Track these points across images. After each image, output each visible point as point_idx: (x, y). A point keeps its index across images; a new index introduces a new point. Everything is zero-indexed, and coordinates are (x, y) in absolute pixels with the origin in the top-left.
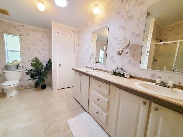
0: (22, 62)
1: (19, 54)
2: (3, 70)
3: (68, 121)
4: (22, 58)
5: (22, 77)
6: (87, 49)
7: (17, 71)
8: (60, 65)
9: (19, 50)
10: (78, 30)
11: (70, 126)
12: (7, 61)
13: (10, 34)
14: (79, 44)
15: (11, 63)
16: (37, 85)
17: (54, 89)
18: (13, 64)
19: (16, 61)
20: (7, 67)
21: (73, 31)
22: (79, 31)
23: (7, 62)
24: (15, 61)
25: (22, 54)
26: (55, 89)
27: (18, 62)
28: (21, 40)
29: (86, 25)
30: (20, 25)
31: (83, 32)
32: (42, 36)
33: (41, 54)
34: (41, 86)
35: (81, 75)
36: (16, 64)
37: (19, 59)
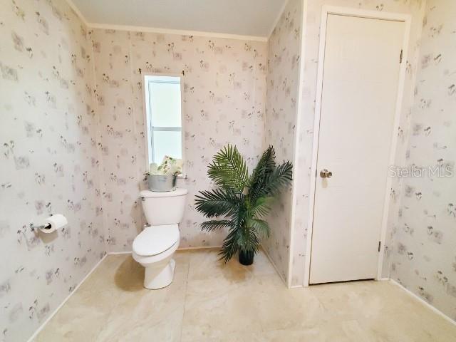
0: (188, 164)
1: (179, 135)
2: (140, 190)
4: (185, 149)
7: (172, 193)
9: (178, 124)
12: (150, 162)
13: (158, 72)
15: (159, 168)
17: (293, 279)
18: (163, 169)
19: (171, 159)
20: (149, 181)
23: (151, 164)
24: (169, 161)
25: (186, 135)
26: (296, 281)
27: (178, 165)
28: (185, 87)
30: (184, 38)
32: (245, 65)
36: (171, 169)
37: (178, 155)
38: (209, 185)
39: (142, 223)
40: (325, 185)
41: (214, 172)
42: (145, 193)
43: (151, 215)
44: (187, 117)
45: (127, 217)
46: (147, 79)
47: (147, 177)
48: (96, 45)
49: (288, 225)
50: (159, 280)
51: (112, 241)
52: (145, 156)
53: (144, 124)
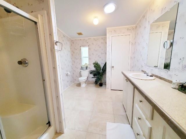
0: (90, 65)
1: (88, 58)
3: (107, 123)
4: (89, 61)
5: (89, 75)
6: (143, 48)
7: (86, 71)
8: (113, 67)
9: (88, 56)
10: (135, 25)
11: (107, 129)
13: (84, 46)
14: (135, 42)
16: (96, 82)
18: (84, 66)
20: (82, 68)
21: (128, 29)
22: (136, 27)
23: (82, 65)
26: (108, 88)
27: (87, 65)
28: (89, 49)
29: (144, 16)
30: (89, 39)
31: (140, 27)
33: (100, 57)
34: (99, 83)
35: (127, 81)
36: (86, 66)
37: (88, 63)
38: (93, 69)
39: (81, 76)
40: (113, 69)
41: (95, 66)
42: (81, 71)
43: (82, 75)
44: (89, 55)
45: (78, 75)
46: (82, 48)
47: (82, 67)
48: (73, 43)
49: (106, 77)
50: (83, 85)
51: (75, 80)
52: (81, 63)
53: (81, 57)
